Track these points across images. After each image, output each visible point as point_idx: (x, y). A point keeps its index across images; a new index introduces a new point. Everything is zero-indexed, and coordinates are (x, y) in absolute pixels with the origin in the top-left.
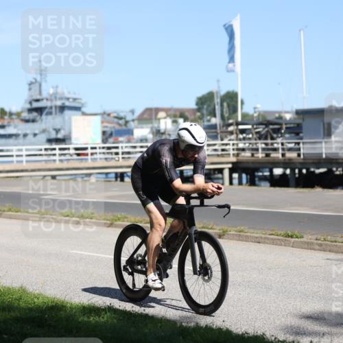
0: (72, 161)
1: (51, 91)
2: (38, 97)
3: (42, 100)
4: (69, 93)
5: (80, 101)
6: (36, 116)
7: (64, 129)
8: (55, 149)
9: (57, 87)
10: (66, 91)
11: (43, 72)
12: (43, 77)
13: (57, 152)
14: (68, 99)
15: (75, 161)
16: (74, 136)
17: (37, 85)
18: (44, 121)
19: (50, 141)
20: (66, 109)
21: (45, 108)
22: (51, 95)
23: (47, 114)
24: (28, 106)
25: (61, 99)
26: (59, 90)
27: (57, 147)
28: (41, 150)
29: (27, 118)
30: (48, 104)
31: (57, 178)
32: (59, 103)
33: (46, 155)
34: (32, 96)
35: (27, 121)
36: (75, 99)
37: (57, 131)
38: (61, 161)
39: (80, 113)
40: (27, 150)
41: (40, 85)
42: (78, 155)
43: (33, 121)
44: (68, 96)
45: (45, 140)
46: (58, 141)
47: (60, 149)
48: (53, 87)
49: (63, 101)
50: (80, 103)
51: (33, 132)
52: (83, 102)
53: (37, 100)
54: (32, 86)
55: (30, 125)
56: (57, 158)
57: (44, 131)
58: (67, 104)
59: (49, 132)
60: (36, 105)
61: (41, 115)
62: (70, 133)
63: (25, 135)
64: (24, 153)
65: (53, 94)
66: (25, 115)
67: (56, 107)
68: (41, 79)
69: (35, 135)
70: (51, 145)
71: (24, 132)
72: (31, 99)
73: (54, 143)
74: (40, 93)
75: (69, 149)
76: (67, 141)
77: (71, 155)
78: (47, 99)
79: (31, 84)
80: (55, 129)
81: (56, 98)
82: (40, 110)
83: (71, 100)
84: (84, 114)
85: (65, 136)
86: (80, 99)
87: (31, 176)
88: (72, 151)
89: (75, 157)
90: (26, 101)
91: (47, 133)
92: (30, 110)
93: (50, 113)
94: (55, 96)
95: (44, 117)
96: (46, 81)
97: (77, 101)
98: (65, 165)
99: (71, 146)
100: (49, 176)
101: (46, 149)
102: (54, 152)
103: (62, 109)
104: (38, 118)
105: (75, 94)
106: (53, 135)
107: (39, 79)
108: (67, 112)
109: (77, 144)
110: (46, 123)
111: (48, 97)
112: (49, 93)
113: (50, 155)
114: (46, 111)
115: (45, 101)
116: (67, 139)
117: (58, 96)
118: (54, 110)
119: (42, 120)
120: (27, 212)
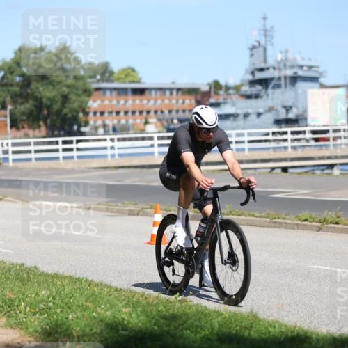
0: (308, 148)
1: (279, 57)
2: (263, 65)
3: (268, 68)
4: (303, 59)
5: (317, 69)
6: (260, 90)
7: (296, 107)
8: (285, 133)
9: (287, 51)
10: (298, 57)
11: (268, 33)
12: (269, 38)
13: (289, 136)
14: (301, 67)
15: (312, 148)
16: (311, 115)
17: (261, 49)
18: (270, 96)
19: (278, 122)
20: (299, 79)
21: (272, 79)
22: (279, 63)
23: (274, 87)
24: (250, 77)
25: (292, 67)
26: (290, 56)
27: (289, 130)
28: (268, 134)
29: (249, 93)
30: (276, 74)
31: (290, 170)
32: (290, 73)
33: (274, 141)
34: (254, 64)
35: (249, 97)
36: (310, 67)
37: (288, 109)
38: (294, 148)
39: (316, 85)
40: (249, 134)
41: (265, 50)
42: (317, 140)
43: (257, 96)
44: (301, 63)
45: (272, 121)
46: (288, 122)
47: (293, 133)
48: (281, 52)
49: (295, 70)
50: (317, 71)
51: (255, 111)
52: (321, 70)
53: (262, 70)
54: (254, 51)
55: (253, 102)
56: (289, 144)
57: (270, 109)
58: (300, 73)
59: (276, 110)
60: (259, 75)
61: (267, 88)
62: (305, 111)
63: (246, 116)
64: (246, 138)
65: (282, 60)
66: (246, 89)
67: (285, 78)
68: (266, 41)
69: (259, 115)
70: (281, 128)
71: (245, 111)
72: (252, 68)
73: (283, 126)
74: (265, 60)
75: (304, 132)
76: (301, 123)
77: (307, 140)
78: (274, 68)
79: (253, 48)
80: (285, 107)
81: (285, 65)
82: (265, 83)
83: (305, 68)
84: (323, 86)
85: (297, 116)
86: (318, 67)
87: (255, 169)
88: (309, 136)
89: (312, 143)
90: (247, 70)
91: (274, 112)
92: (253, 83)
93: (278, 86)
94: (284, 64)
95: (270, 91)
96: (272, 44)
97: (313, 69)
98: (300, 153)
99: (307, 129)
100: (278, 168)
101: (274, 133)
102: (284, 137)
103: (294, 80)
104: (263, 93)
105: (310, 59)
106: (282, 115)
107: (263, 42)
108: (300, 85)
109: (314, 126)
110: (272, 99)
111: (276, 65)
112: (276, 60)
113: (280, 140)
114: (274, 82)
115: (271, 70)
116: (301, 119)
117: (288, 64)
118: (283, 82)
119: (268, 95)
120: (253, 216)
